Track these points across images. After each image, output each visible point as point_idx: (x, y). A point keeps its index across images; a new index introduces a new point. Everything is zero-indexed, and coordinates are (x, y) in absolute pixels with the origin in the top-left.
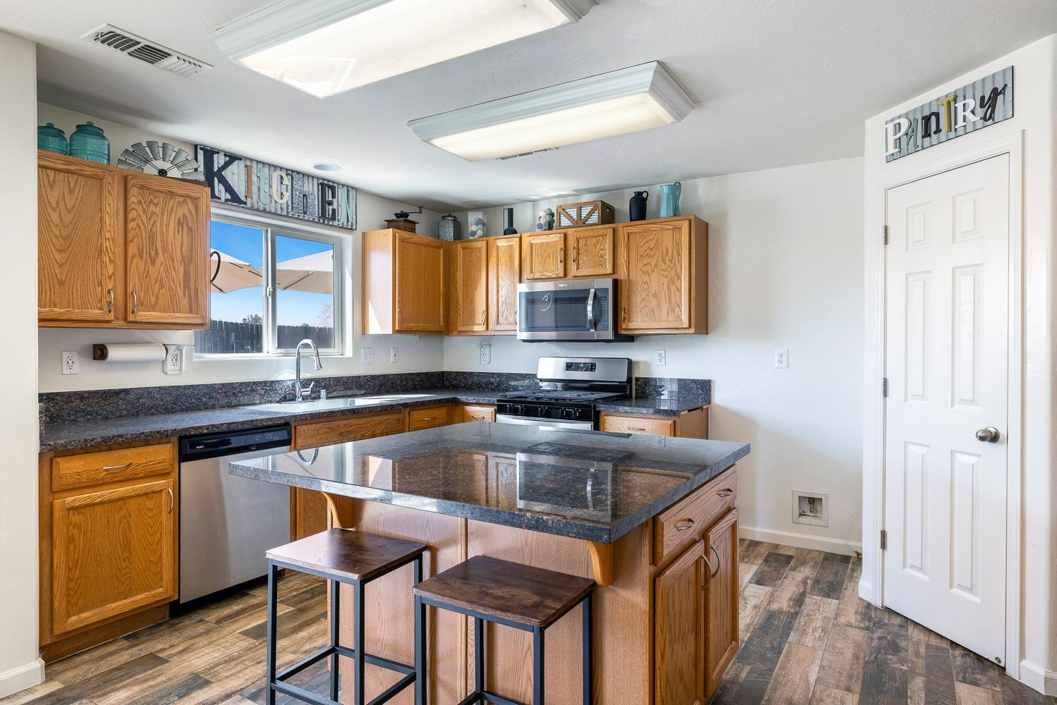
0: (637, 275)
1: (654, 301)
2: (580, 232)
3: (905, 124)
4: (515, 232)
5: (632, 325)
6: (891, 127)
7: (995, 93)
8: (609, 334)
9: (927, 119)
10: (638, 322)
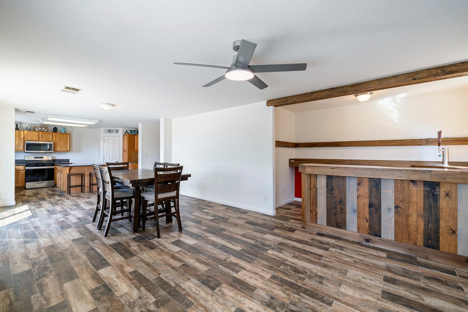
0: (58, 141)
1: (62, 146)
2: (42, 133)
3: (107, 130)
4: (18, 129)
5: (56, 150)
6: (105, 130)
7: (117, 131)
8: (52, 152)
9: (110, 131)
10: (58, 149)
